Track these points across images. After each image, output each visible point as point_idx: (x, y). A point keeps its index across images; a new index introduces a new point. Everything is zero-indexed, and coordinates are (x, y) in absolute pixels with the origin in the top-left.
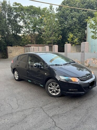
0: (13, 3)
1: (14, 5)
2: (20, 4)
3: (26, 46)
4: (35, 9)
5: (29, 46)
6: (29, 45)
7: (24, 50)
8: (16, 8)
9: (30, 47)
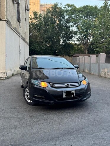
0: (65, 5)
1: (65, 8)
2: (73, 5)
3: (74, 55)
4: (90, 9)
5: (76, 56)
6: (76, 54)
7: (72, 60)
8: (67, 11)
9: (78, 56)
